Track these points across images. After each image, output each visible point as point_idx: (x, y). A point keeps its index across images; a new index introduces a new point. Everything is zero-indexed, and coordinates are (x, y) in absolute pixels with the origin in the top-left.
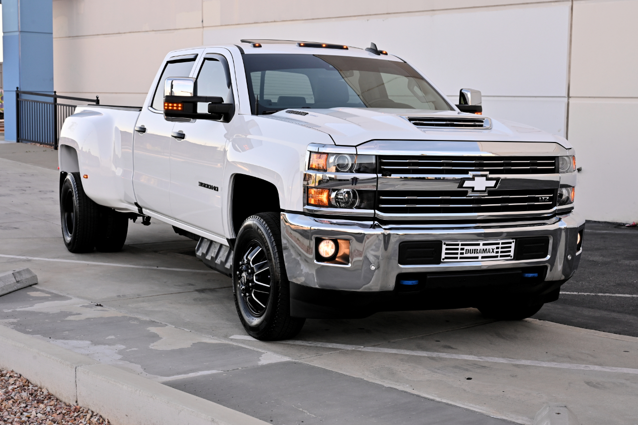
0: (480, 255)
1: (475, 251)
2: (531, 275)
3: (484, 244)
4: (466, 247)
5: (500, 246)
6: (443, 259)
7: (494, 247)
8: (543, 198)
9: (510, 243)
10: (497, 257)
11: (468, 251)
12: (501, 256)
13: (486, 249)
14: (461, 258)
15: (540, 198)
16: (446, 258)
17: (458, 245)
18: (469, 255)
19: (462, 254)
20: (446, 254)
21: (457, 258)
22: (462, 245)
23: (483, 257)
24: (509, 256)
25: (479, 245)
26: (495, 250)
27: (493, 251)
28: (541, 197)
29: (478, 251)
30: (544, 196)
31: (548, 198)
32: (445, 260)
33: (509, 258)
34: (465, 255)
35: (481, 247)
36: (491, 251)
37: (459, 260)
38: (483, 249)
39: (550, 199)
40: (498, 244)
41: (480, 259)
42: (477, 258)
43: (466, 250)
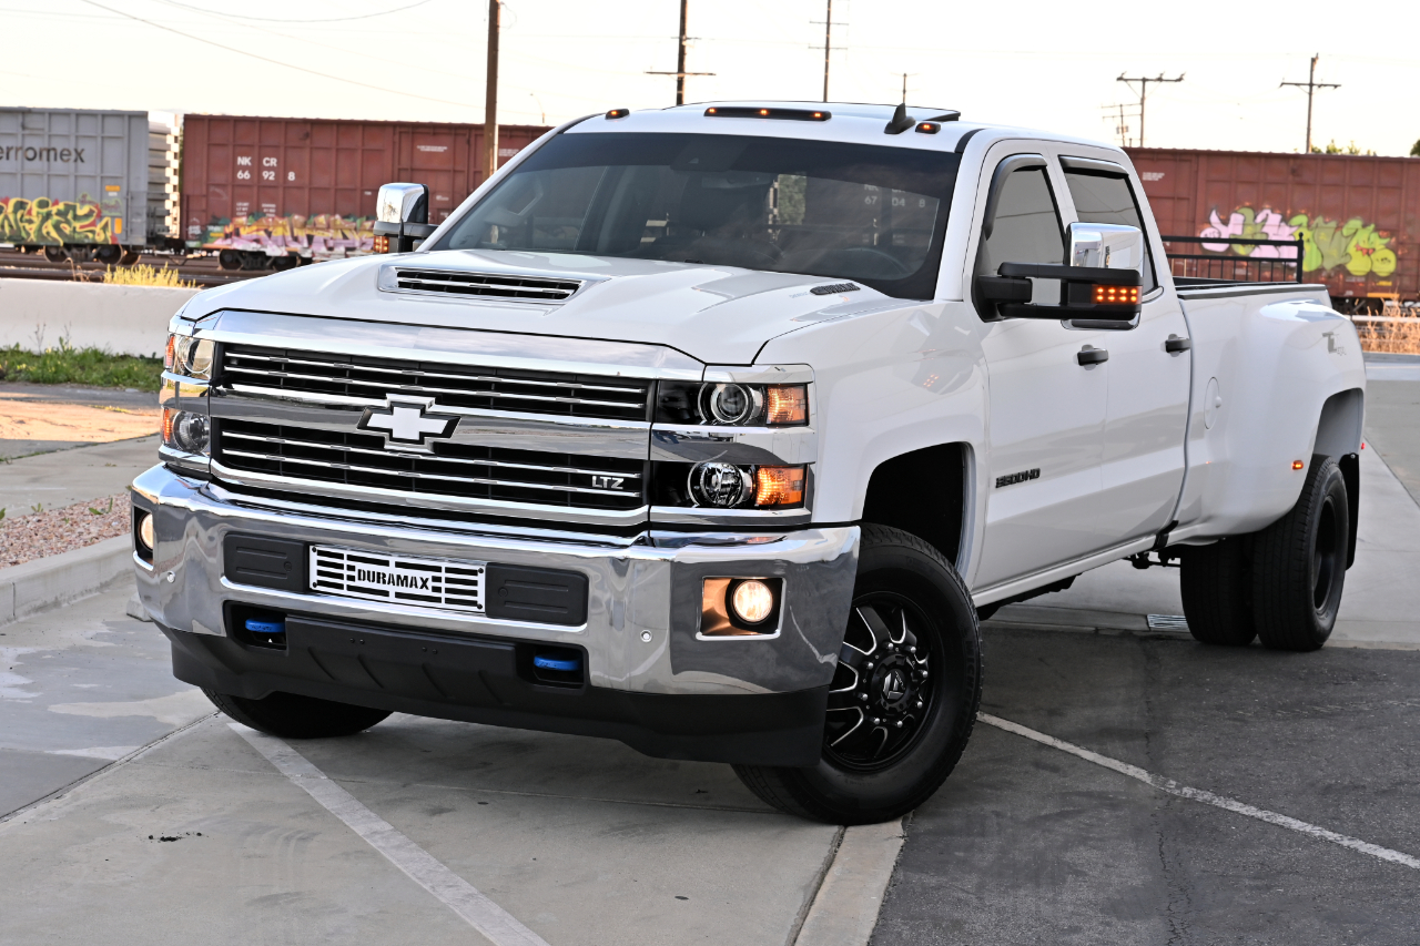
0: (392, 589)
1: (379, 577)
2: (551, 664)
3: (398, 565)
4: (359, 565)
5: (443, 575)
6: (315, 585)
7: (429, 575)
8: (606, 479)
9: (474, 573)
10: (438, 600)
11: (364, 575)
12: (448, 601)
13: (406, 577)
14: (350, 588)
15: (594, 478)
16: (320, 583)
17: (340, 556)
18: (366, 584)
19: (351, 578)
20: (320, 573)
21: (340, 586)
22: (350, 558)
23: (398, 595)
24: (474, 603)
25: (386, 563)
26: (430, 584)
27: (424, 585)
28: (598, 476)
29: (387, 579)
30: (606, 475)
31: (621, 480)
32: (319, 588)
33: (475, 609)
34: (357, 583)
35: (391, 570)
36: (420, 583)
37: (345, 592)
38: (399, 577)
39: (627, 484)
40: (438, 569)
41: (392, 598)
42: (386, 593)
43: (360, 571)
